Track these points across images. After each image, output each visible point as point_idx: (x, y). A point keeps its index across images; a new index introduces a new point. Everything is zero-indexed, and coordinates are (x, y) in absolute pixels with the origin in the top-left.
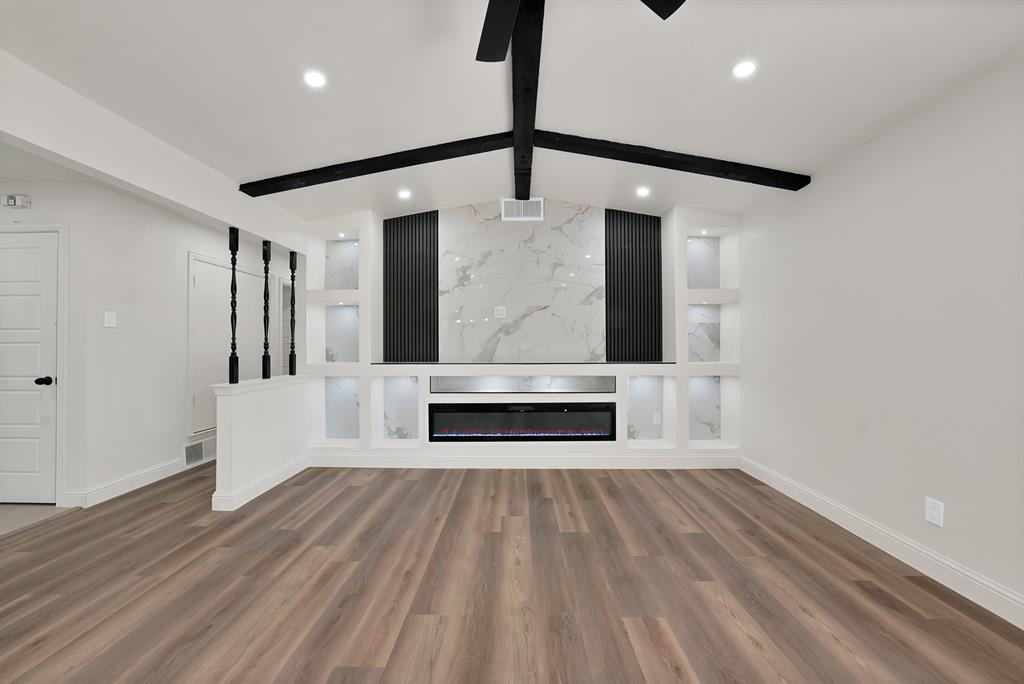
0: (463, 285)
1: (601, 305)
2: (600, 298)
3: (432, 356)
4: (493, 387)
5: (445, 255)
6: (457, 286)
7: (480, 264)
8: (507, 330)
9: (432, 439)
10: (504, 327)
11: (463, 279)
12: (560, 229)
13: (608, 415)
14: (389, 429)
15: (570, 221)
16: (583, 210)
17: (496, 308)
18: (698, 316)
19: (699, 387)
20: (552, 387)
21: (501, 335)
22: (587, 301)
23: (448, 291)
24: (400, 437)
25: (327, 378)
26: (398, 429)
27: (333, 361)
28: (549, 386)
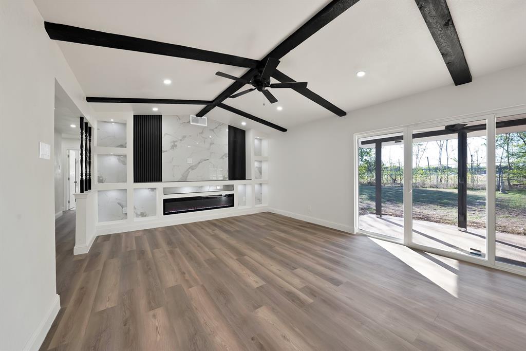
0: (173, 149)
1: (227, 159)
2: (226, 157)
3: (158, 179)
4: (187, 191)
5: (165, 135)
6: (171, 149)
7: (181, 141)
8: (192, 168)
9: (165, 214)
10: (191, 167)
11: (174, 146)
12: (213, 130)
13: (232, 198)
14: (136, 214)
15: (216, 128)
16: (221, 124)
17: (188, 159)
18: (256, 164)
19: (257, 187)
20: (210, 189)
21: (190, 170)
22: (222, 158)
23: (166, 151)
24: (142, 217)
25: (98, 191)
26: (141, 213)
27: (103, 183)
28: (208, 190)
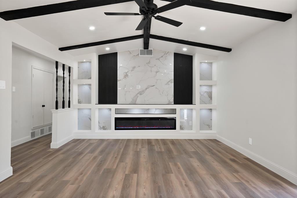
0: (126, 78)
1: (172, 85)
2: (171, 83)
3: (115, 102)
4: (136, 112)
5: (120, 67)
6: (124, 78)
7: (132, 71)
8: (141, 93)
9: (116, 129)
10: (140, 92)
11: (126, 76)
12: (159, 59)
13: (174, 121)
14: (100, 127)
15: (162, 57)
16: (166, 53)
17: (137, 86)
20: (155, 112)
21: (138, 95)
22: (167, 83)
23: (121, 80)
24: (104, 130)
25: (78, 109)
26: (103, 127)
27: (81, 103)
28: (154, 112)
